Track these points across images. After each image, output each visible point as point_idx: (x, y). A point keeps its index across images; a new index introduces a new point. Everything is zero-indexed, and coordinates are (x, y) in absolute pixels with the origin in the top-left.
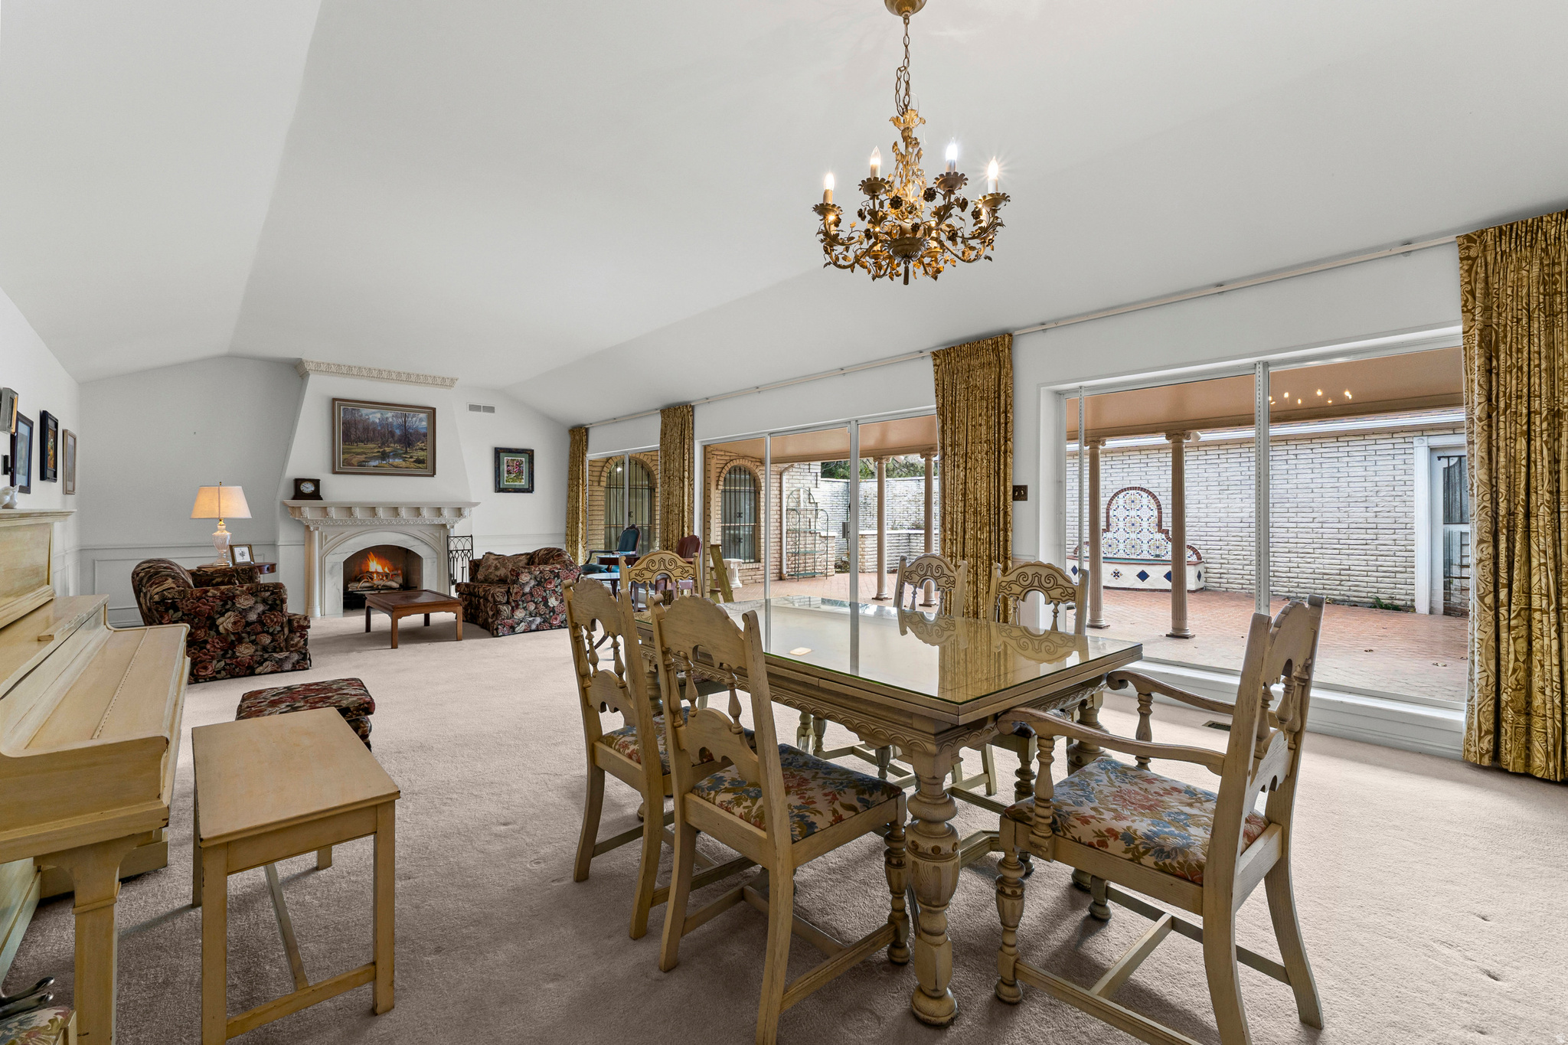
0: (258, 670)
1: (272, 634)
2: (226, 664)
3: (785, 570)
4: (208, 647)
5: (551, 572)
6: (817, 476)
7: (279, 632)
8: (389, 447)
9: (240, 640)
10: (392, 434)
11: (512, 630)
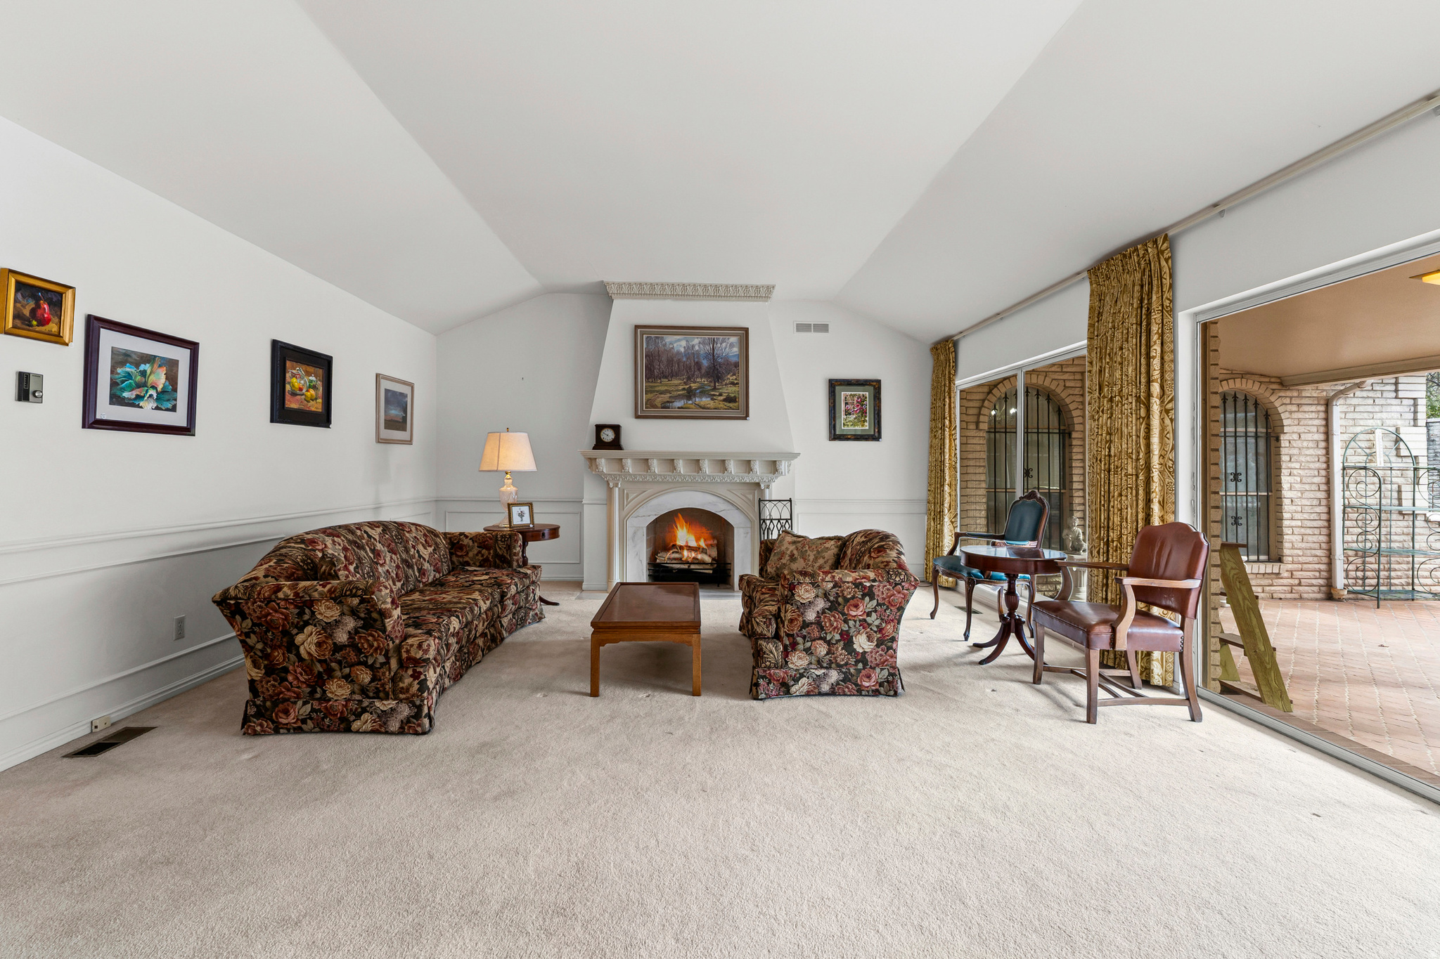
0: (356, 725)
1: (372, 667)
2: (313, 710)
3: (1340, 581)
4: (290, 678)
5: (857, 585)
6: (1415, 405)
7: (382, 664)
8: (695, 382)
9: (330, 673)
10: (698, 365)
11: (785, 689)
